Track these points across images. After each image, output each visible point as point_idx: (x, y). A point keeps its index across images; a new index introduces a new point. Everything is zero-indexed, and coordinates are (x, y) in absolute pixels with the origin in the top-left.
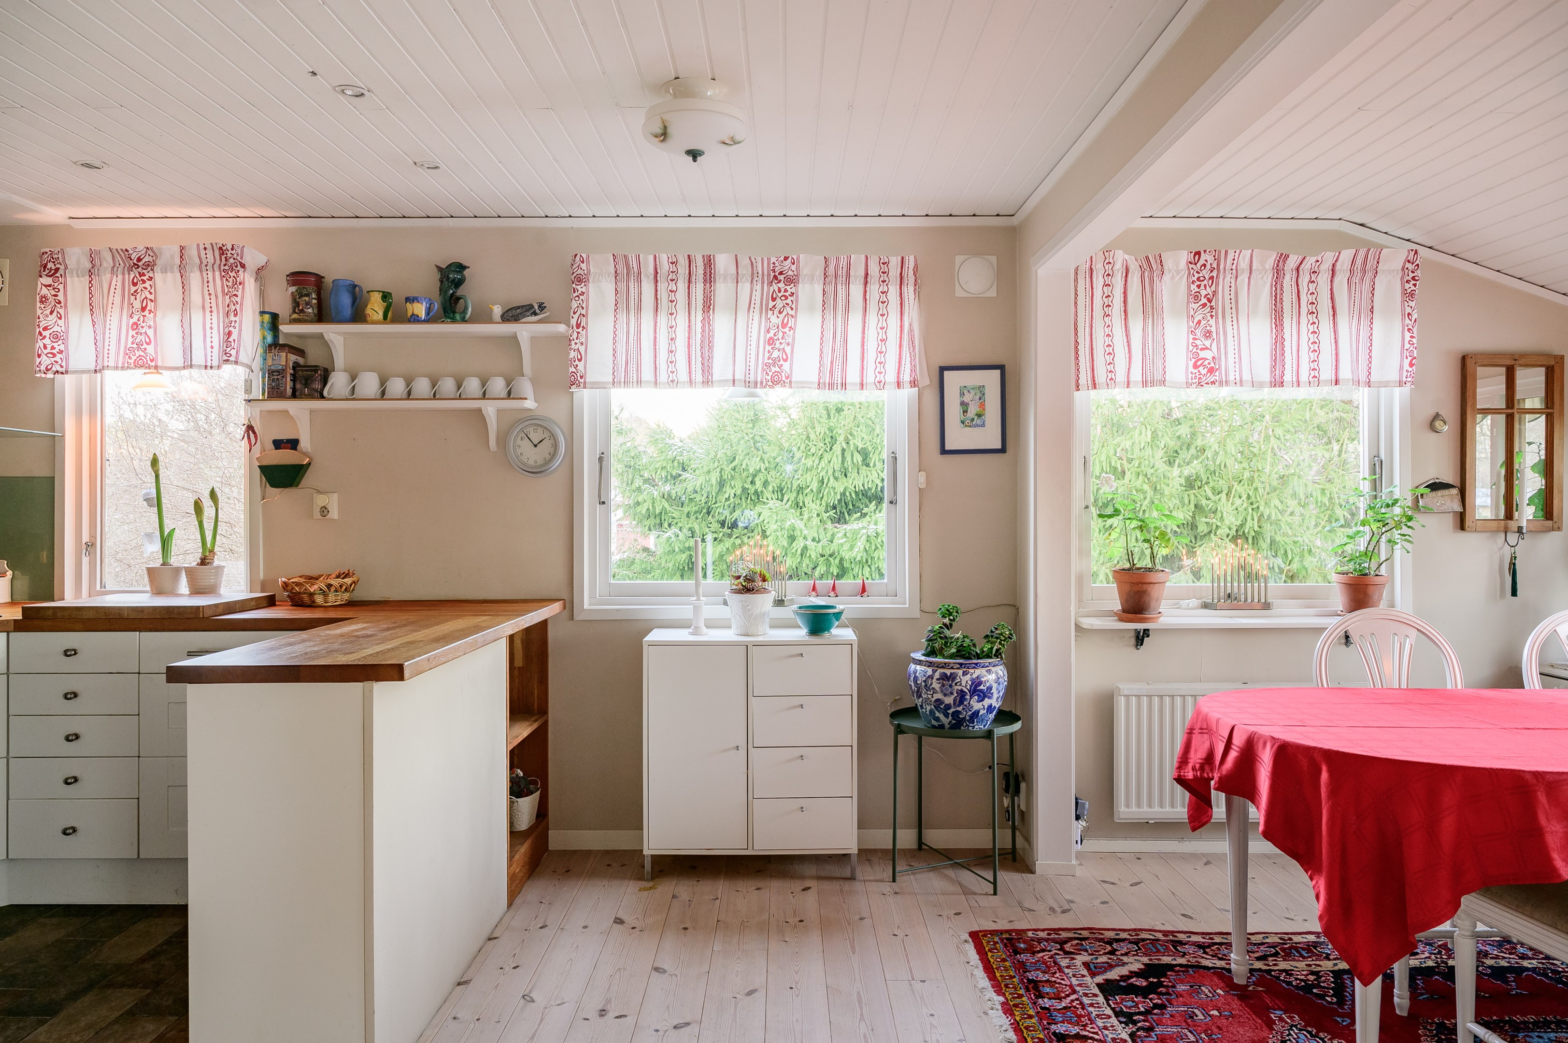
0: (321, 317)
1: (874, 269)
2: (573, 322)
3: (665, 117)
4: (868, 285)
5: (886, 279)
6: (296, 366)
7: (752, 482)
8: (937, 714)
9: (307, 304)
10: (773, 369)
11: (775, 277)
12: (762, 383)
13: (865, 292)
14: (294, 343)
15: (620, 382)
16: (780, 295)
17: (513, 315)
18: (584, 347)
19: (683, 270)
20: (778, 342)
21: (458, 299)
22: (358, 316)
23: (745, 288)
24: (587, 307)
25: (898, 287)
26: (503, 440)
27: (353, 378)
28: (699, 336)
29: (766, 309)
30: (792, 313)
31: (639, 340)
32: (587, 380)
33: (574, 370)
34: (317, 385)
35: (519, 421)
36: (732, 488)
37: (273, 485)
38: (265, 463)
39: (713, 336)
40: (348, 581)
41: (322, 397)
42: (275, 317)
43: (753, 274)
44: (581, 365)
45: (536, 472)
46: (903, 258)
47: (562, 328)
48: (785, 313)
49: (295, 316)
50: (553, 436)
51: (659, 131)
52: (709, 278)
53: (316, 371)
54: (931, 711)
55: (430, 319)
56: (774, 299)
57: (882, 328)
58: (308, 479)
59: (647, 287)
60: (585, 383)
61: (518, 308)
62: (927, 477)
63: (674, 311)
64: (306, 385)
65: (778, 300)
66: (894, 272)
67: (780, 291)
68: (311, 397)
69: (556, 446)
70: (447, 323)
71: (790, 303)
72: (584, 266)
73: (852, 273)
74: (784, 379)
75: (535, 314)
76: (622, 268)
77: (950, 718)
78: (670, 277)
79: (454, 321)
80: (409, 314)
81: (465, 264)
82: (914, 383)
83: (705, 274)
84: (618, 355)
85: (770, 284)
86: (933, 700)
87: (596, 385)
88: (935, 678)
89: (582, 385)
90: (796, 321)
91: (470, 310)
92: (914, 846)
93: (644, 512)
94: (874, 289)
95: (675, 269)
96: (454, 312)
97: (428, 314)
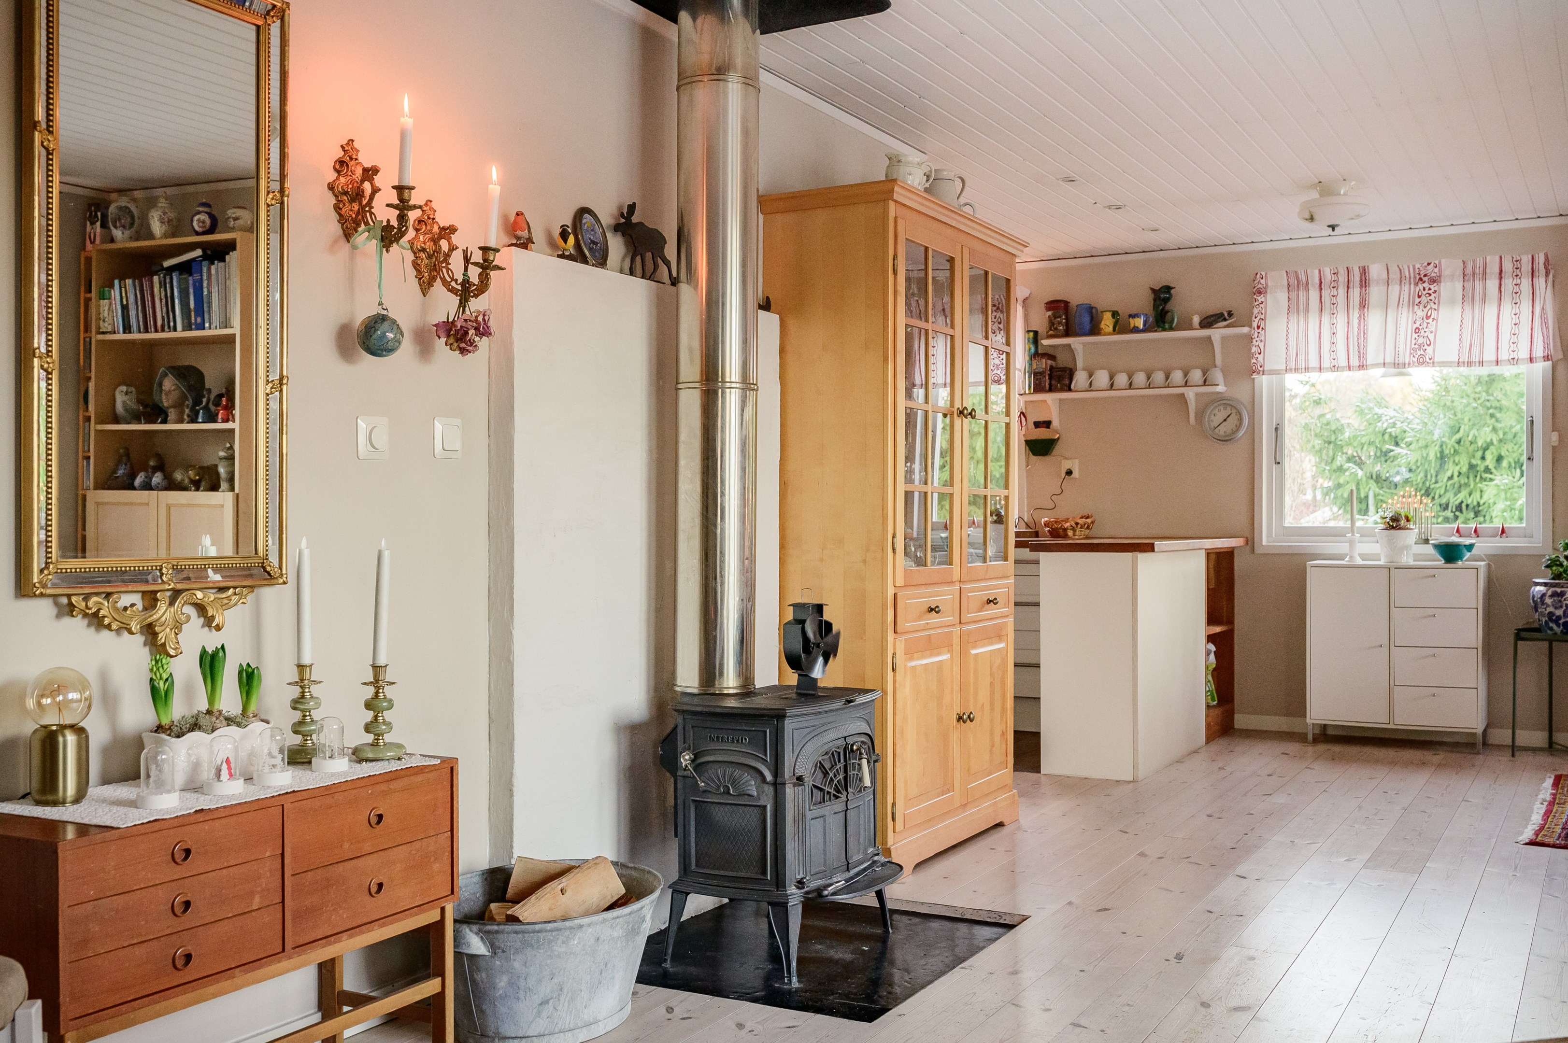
0: (1067, 334)
1: (1508, 266)
2: (1255, 325)
3: (1313, 210)
4: (1503, 280)
5: (1519, 273)
6: (1052, 368)
7: (1483, 458)
8: (1551, 624)
9: (1060, 323)
10: (1419, 353)
11: (1421, 279)
12: (1409, 364)
13: (1500, 285)
14: (1051, 352)
15: (1291, 369)
16: (1424, 293)
17: (1208, 322)
18: (1263, 343)
19: (1342, 278)
20: (1422, 332)
21: (1167, 312)
22: (1094, 330)
23: (1395, 289)
24: (1266, 313)
25: (1530, 279)
26: (1200, 415)
27: (1091, 376)
28: (1356, 329)
29: (1412, 304)
30: (1435, 307)
31: (1307, 336)
32: (1265, 369)
33: (1255, 361)
34: (1067, 382)
35: (1215, 401)
36: (1457, 465)
37: (1034, 454)
38: (1029, 439)
39: (1367, 329)
40: (1089, 521)
41: (1070, 390)
42: (1036, 333)
43: (1401, 278)
44: (1260, 357)
45: (1226, 440)
46: (1533, 256)
47: (1245, 330)
48: (1429, 307)
49: (1051, 332)
50: (1239, 413)
51: (1308, 217)
52: (1364, 283)
53: (1066, 372)
54: (1546, 621)
55: (1146, 329)
56: (1419, 297)
57: (1515, 314)
58: (1058, 449)
59: (1314, 294)
60: (1264, 371)
61: (1212, 316)
62: (1560, 436)
63: (1335, 311)
64: (1059, 382)
65: (1423, 297)
66: (1526, 267)
67: (1424, 289)
68: (1062, 390)
69: (1241, 420)
70: (1159, 332)
71: (1433, 299)
72: (1263, 281)
73: (1488, 271)
74: (1428, 360)
75: (1225, 320)
76: (1294, 282)
77: (1561, 627)
78: (1332, 285)
79: (1164, 330)
80: (1132, 326)
81: (1172, 285)
82: (1547, 358)
83: (1361, 281)
84: (1290, 348)
85: (1416, 284)
86: (1547, 612)
87: (1272, 372)
88: (1548, 595)
89: (1261, 373)
90: (1438, 313)
91: (1176, 320)
92: (1546, 745)
93: (1346, 495)
94: (1508, 283)
95: (1336, 278)
96: (1164, 322)
97: (1145, 325)
